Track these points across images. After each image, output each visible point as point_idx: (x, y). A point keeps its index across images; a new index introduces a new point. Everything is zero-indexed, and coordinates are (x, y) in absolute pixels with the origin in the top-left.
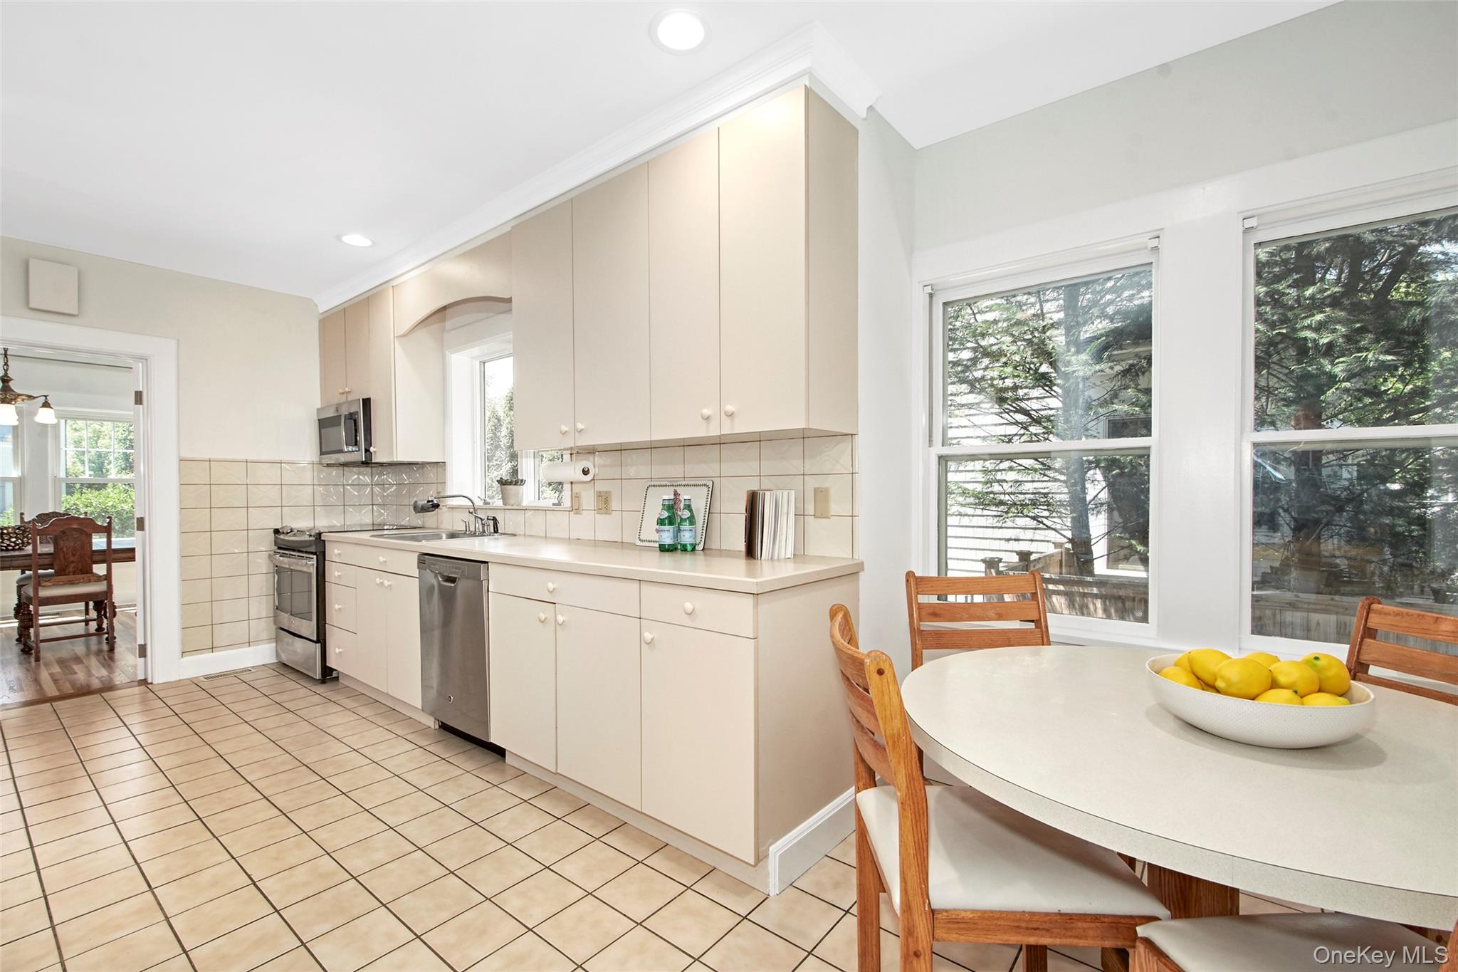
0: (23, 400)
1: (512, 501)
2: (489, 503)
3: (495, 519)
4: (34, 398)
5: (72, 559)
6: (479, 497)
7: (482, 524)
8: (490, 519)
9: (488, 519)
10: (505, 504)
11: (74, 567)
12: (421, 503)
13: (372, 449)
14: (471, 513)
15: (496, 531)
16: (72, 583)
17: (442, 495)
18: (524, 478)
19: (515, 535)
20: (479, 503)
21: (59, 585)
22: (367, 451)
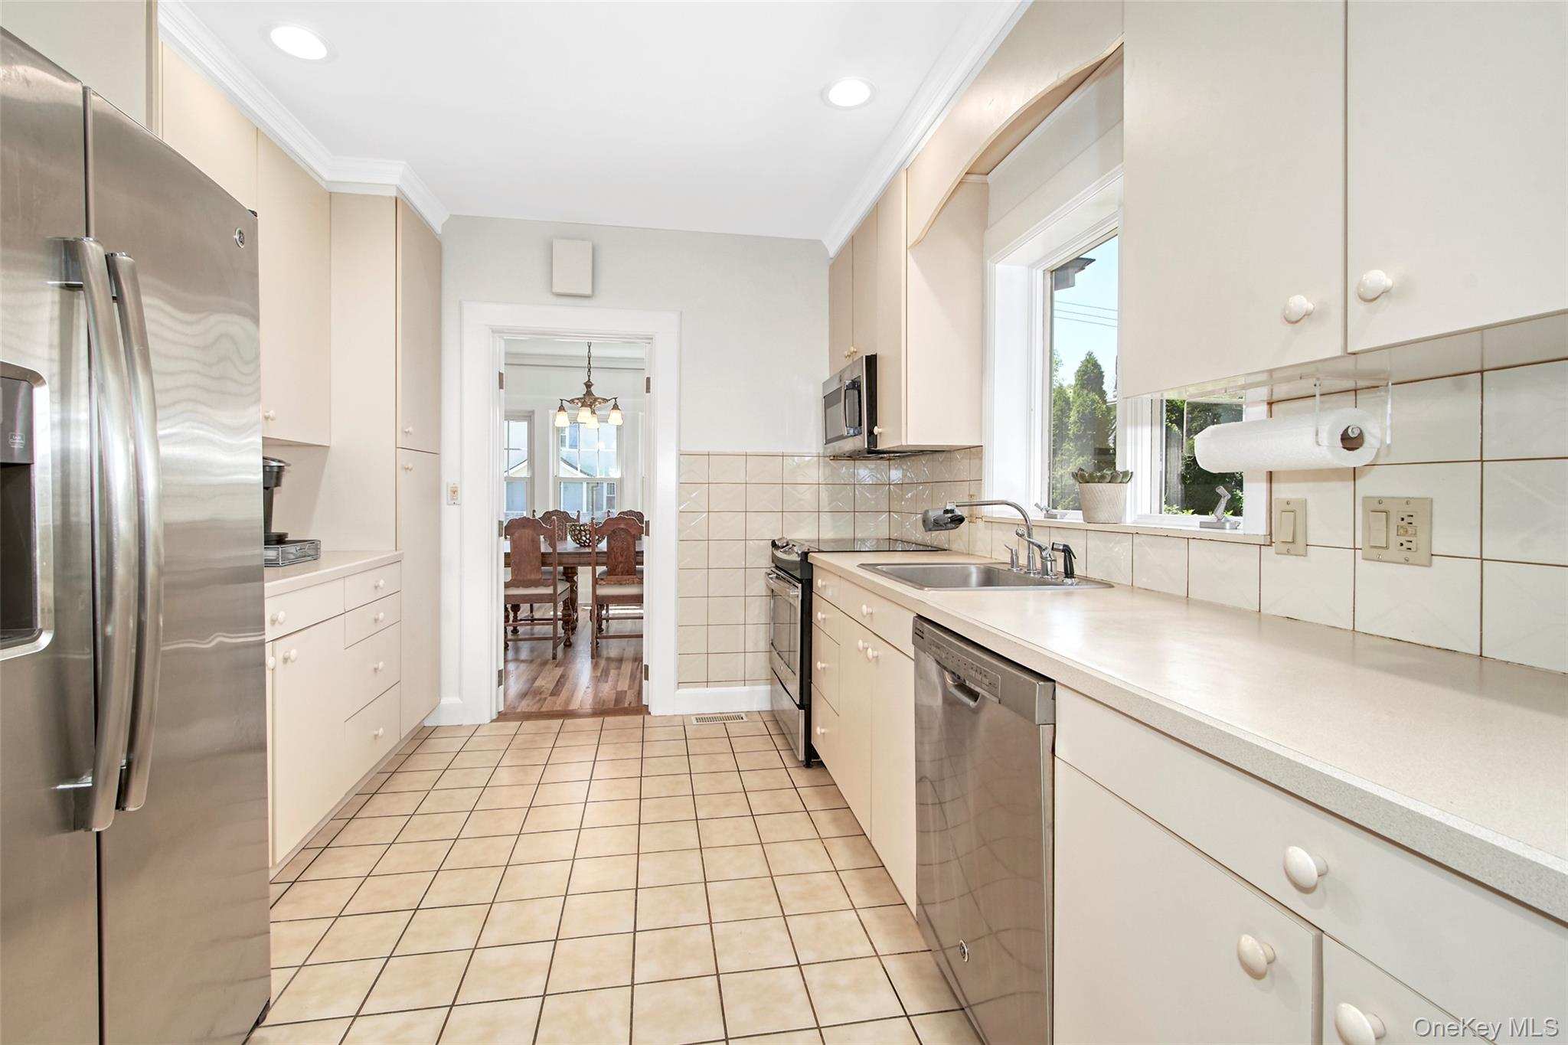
0: (600, 403)
1: (1103, 516)
2: (1054, 517)
3: (1067, 551)
4: (608, 401)
5: (620, 559)
6: (1036, 505)
7: (1042, 558)
8: (1058, 550)
9: (1053, 549)
10: (1088, 519)
11: (622, 568)
12: (933, 514)
13: (876, 430)
14: (1021, 536)
15: (1069, 573)
16: (620, 583)
17: (975, 500)
18: (1129, 468)
19: (1109, 586)
20: (1036, 516)
21: (611, 584)
22: (871, 433)
